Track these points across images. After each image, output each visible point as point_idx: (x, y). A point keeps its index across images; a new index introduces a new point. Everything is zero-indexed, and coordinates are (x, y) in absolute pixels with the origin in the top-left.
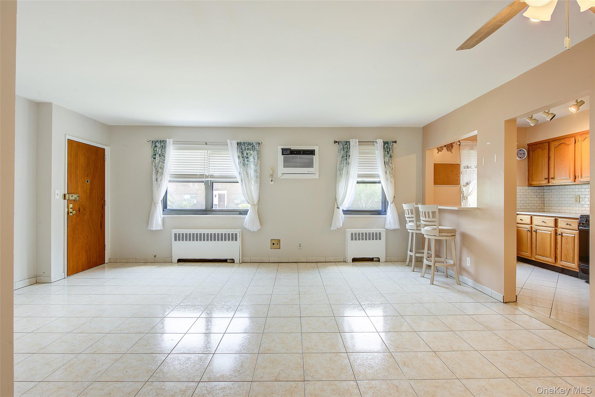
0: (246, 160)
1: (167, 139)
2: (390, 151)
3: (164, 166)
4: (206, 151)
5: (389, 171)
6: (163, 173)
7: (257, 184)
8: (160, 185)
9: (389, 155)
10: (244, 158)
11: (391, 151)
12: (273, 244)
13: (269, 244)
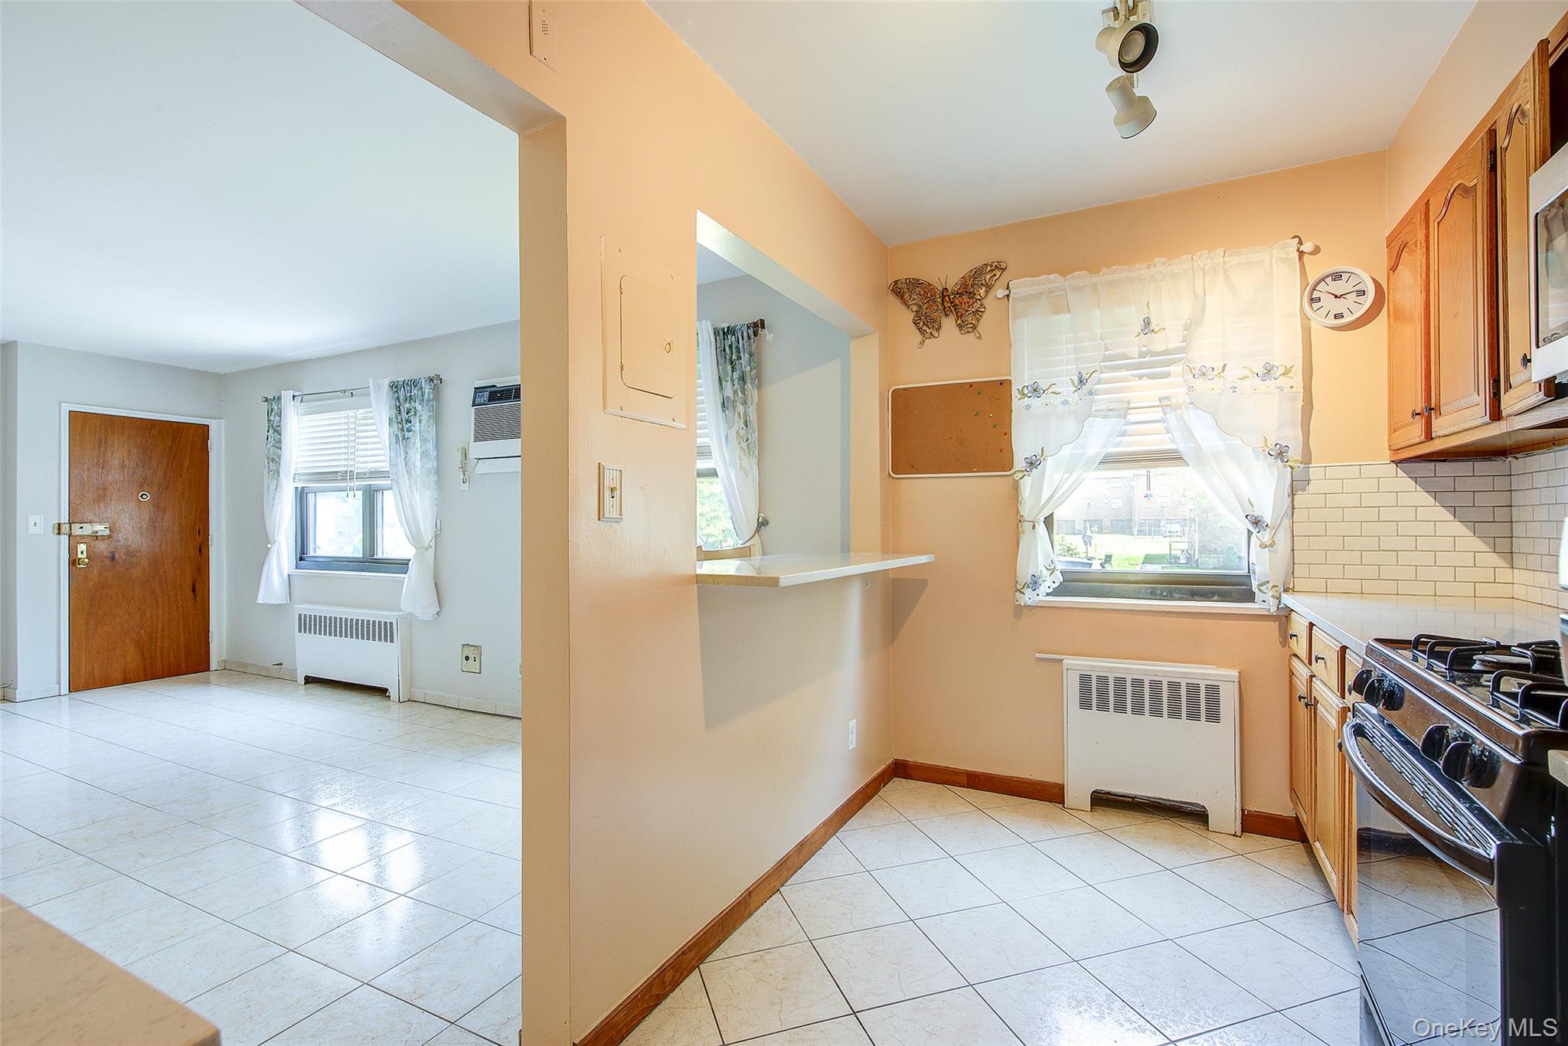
0: (405, 427)
1: (283, 392)
2: (739, 358)
3: (279, 457)
4: (351, 413)
5: (738, 432)
6: (279, 473)
7: (429, 492)
8: (274, 499)
9: (736, 375)
10: (403, 421)
11: (742, 361)
12: (467, 658)
13: (458, 655)
